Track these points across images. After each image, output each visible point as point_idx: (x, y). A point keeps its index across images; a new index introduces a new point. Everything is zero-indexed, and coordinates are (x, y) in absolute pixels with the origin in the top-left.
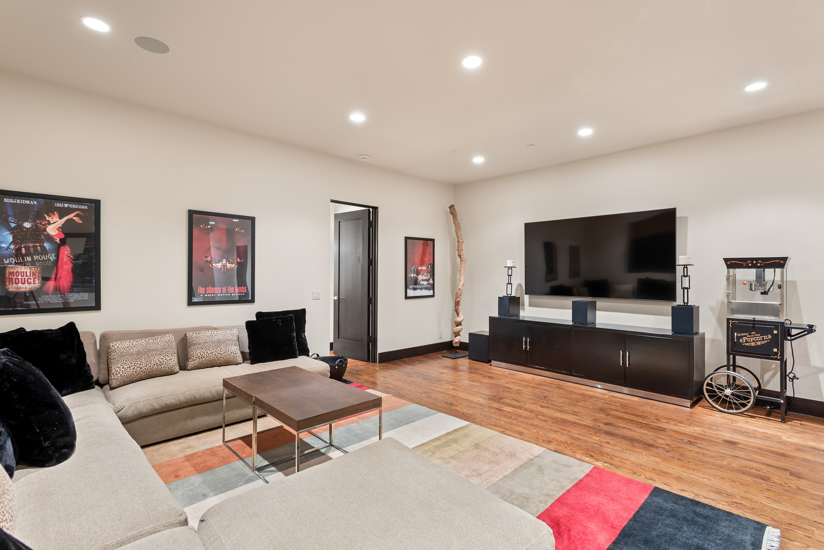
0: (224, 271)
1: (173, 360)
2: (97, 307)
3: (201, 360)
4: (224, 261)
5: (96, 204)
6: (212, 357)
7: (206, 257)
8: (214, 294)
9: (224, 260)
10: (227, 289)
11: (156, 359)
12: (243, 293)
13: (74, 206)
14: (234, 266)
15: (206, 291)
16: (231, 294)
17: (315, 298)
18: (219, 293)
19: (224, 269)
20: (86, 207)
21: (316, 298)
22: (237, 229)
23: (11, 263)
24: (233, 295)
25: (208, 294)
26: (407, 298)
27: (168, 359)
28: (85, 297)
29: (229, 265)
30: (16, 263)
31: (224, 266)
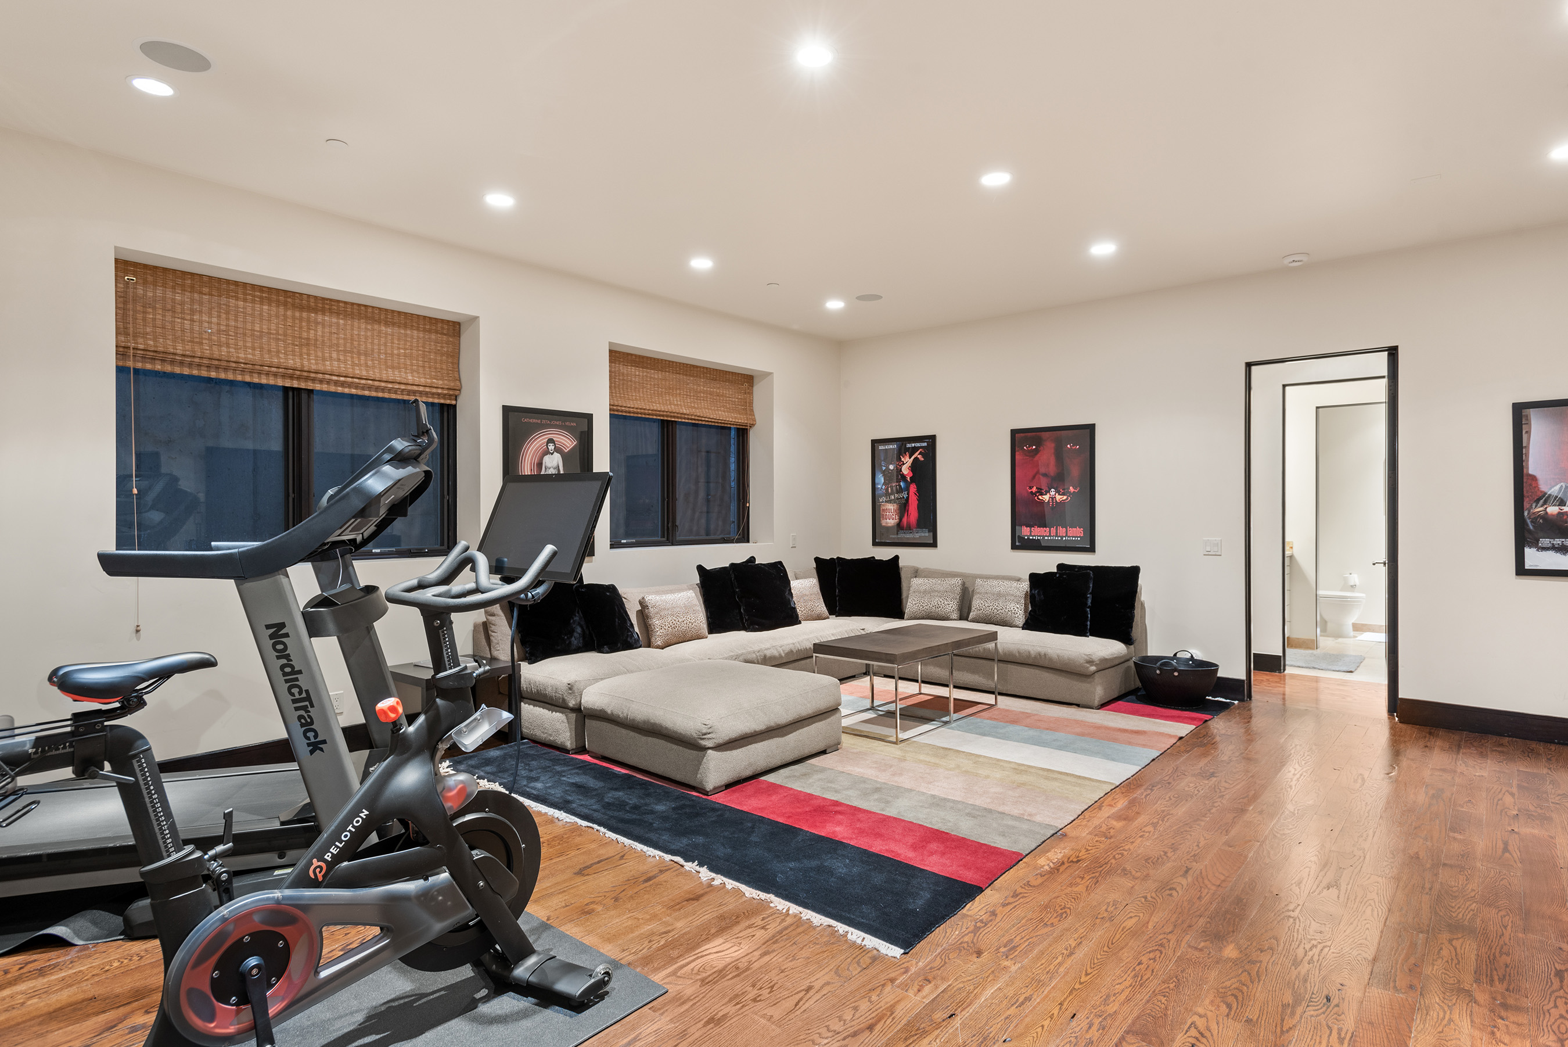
0: (1053, 504)
1: (951, 605)
2: (934, 544)
3: (979, 612)
4: (1053, 492)
5: (932, 440)
6: (988, 611)
7: (1031, 488)
8: (1040, 536)
9: (1053, 490)
10: (1057, 530)
11: (936, 601)
12: (1078, 537)
13: (918, 445)
14: (1065, 497)
15: (1031, 531)
16: (1062, 537)
17: (1207, 553)
18: (1046, 536)
19: (1053, 502)
20: (925, 444)
21: (1210, 553)
22: (1069, 446)
23: (883, 502)
24: (1064, 539)
25: (1033, 536)
26: (1521, 570)
27: (946, 603)
28: (925, 535)
29: (1058, 497)
30: (886, 502)
31: (1053, 498)
